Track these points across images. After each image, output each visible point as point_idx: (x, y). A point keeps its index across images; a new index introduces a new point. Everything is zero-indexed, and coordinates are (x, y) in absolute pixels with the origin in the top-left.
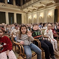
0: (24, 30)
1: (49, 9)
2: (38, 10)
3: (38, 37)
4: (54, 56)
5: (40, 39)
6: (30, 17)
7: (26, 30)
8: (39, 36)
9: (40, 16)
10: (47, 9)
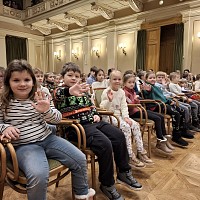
0: (23, 83)
1: (120, 27)
2: (86, 30)
3: (77, 112)
4: (130, 173)
5: (84, 118)
6: (58, 52)
7: (31, 83)
8: (81, 110)
9: (94, 49)
10: (115, 28)
